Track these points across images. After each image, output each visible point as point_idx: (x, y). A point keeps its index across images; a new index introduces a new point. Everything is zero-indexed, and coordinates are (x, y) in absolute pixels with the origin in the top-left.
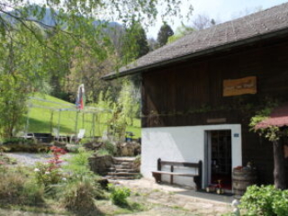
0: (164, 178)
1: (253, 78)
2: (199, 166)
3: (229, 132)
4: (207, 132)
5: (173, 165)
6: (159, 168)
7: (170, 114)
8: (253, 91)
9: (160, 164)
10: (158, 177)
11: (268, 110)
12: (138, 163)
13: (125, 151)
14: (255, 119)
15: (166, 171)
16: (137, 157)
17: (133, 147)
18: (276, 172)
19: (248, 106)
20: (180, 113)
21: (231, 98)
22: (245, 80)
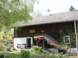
0: (19, 47)
1: (35, 30)
2: (25, 44)
3: (30, 39)
4: (27, 39)
5: (21, 45)
7: (20, 35)
8: (34, 32)
9: (18, 45)
11: (36, 35)
12: (13, 45)
14: (34, 37)
17: (11, 42)
18: (37, 44)
19: (34, 34)
20: (22, 35)
21: (31, 33)
22: (33, 30)
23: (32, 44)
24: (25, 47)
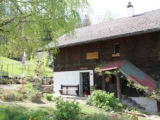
0: (64, 92)
1: (97, 53)
2: (78, 86)
3: (88, 73)
4: (81, 73)
6: (62, 88)
7: (66, 66)
8: (97, 58)
10: (61, 92)
11: (101, 65)
12: (53, 87)
13: (45, 82)
14: (96, 68)
15: (64, 89)
16: (52, 85)
17: (49, 81)
18: (103, 86)
19: (95, 63)
20: (70, 66)
21: (89, 60)
22: (95, 53)
23: (92, 86)
24: (77, 92)
